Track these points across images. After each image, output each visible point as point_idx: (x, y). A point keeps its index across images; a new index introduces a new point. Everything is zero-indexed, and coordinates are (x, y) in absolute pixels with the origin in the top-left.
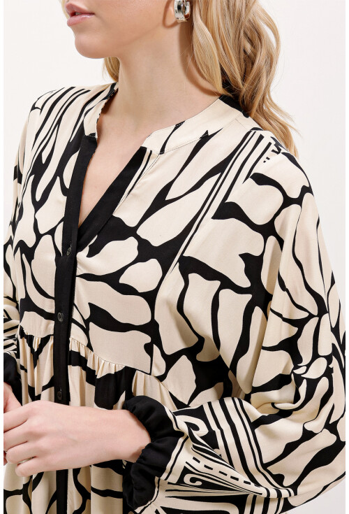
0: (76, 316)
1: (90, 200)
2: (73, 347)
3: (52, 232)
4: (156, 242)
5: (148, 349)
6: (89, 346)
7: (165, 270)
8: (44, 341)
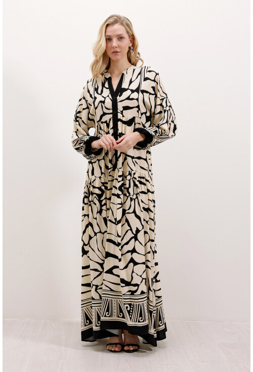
2: (119, 117)
3: (108, 96)
4: (134, 89)
5: (138, 111)
6: (123, 116)
8: (110, 120)
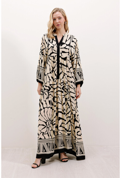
0: (60, 52)
1: (59, 41)
7: (69, 46)
